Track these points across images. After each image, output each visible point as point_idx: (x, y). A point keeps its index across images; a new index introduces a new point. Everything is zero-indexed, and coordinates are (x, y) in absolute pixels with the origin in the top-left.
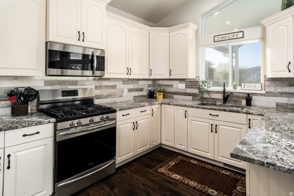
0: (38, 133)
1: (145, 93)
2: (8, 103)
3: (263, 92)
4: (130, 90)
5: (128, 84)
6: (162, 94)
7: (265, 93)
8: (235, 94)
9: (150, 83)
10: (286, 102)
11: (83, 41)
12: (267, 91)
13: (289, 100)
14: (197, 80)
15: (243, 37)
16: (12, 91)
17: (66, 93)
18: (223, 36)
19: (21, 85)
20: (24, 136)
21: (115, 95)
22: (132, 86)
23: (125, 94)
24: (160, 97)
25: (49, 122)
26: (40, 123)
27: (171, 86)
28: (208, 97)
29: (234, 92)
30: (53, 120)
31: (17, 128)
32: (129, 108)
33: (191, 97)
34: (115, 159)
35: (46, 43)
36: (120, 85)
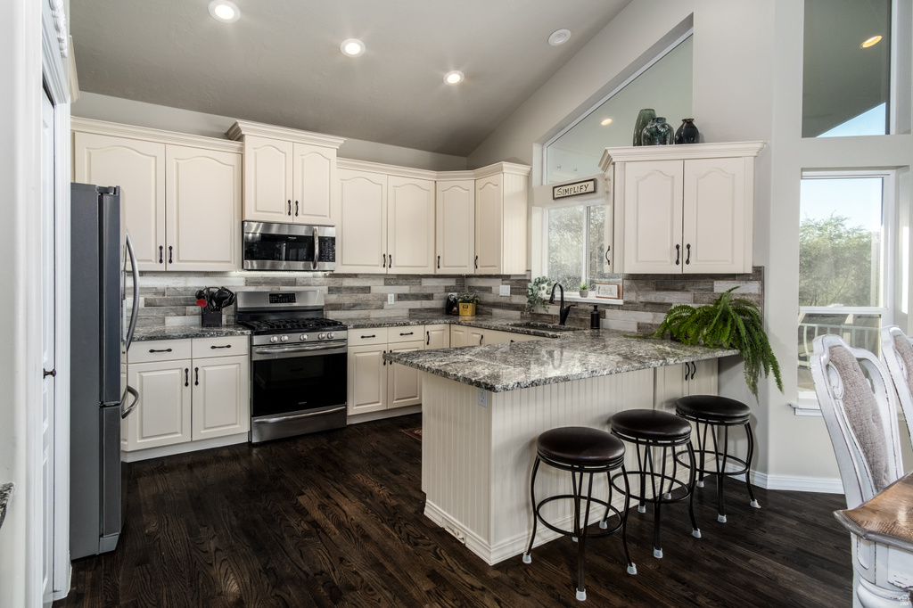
0: (229, 346)
1: (437, 303)
2: (198, 309)
3: (620, 302)
4: (400, 297)
5: (397, 284)
6: (470, 305)
7: (622, 303)
8: (581, 307)
9: (452, 283)
10: (650, 322)
11: (297, 214)
12: (626, 299)
13: (655, 318)
14: (528, 278)
15: (594, 192)
16: (201, 292)
17: (275, 297)
18: (566, 188)
19: (213, 283)
20: (213, 347)
21: (367, 305)
22: (405, 289)
23: (389, 303)
24: (467, 312)
25: (243, 334)
26: (231, 334)
27: (488, 289)
28: (544, 312)
29: (581, 303)
30: (249, 332)
31: (204, 336)
32: (373, 326)
33: (518, 313)
34: (346, 406)
35: (243, 223)
36: (378, 288)
